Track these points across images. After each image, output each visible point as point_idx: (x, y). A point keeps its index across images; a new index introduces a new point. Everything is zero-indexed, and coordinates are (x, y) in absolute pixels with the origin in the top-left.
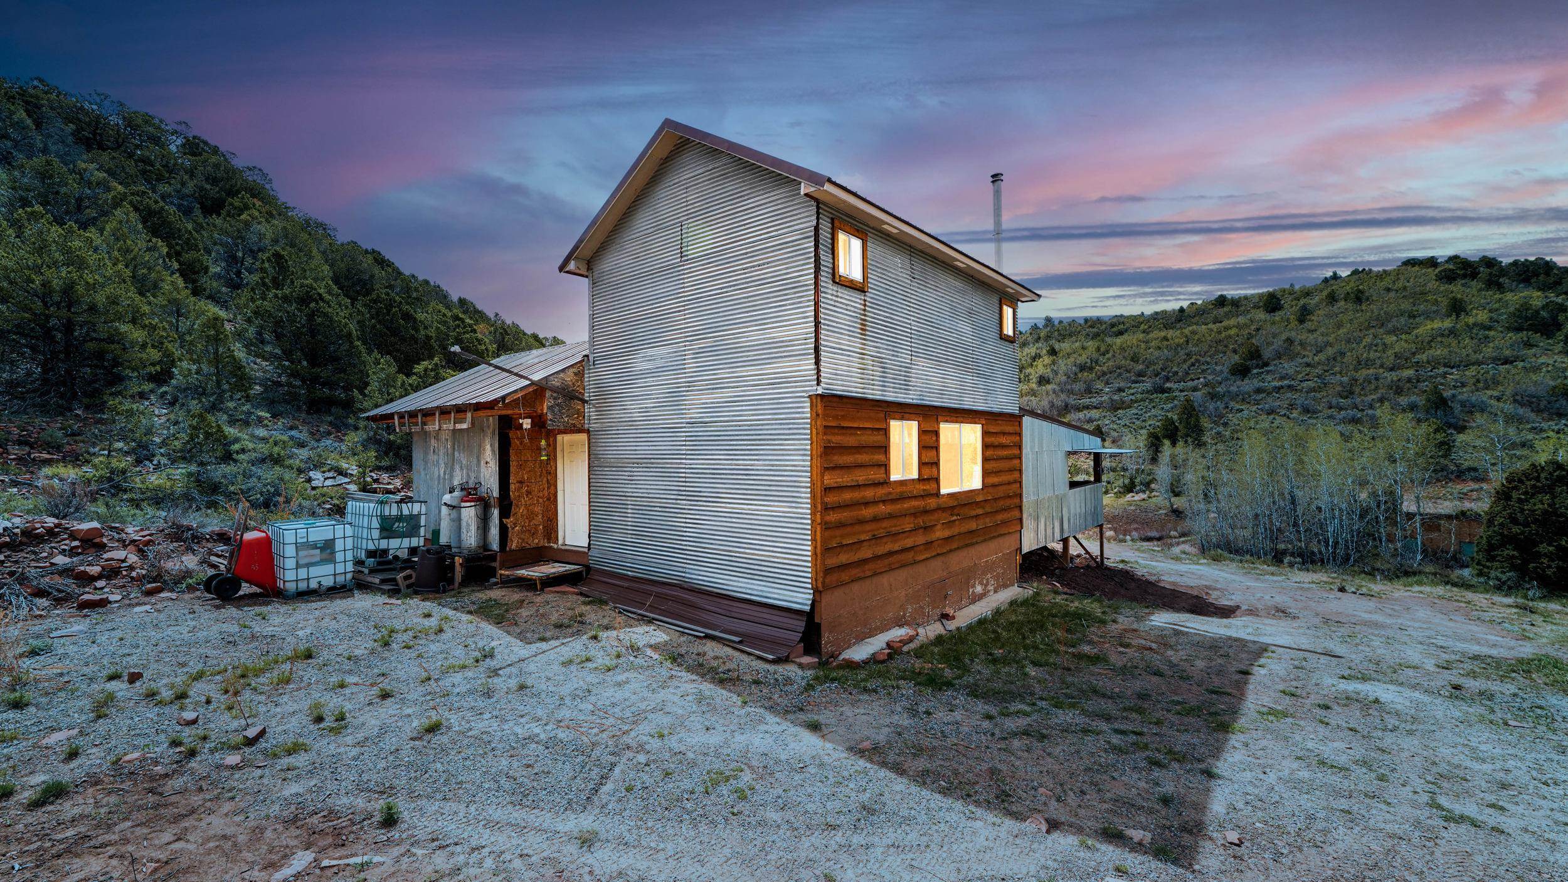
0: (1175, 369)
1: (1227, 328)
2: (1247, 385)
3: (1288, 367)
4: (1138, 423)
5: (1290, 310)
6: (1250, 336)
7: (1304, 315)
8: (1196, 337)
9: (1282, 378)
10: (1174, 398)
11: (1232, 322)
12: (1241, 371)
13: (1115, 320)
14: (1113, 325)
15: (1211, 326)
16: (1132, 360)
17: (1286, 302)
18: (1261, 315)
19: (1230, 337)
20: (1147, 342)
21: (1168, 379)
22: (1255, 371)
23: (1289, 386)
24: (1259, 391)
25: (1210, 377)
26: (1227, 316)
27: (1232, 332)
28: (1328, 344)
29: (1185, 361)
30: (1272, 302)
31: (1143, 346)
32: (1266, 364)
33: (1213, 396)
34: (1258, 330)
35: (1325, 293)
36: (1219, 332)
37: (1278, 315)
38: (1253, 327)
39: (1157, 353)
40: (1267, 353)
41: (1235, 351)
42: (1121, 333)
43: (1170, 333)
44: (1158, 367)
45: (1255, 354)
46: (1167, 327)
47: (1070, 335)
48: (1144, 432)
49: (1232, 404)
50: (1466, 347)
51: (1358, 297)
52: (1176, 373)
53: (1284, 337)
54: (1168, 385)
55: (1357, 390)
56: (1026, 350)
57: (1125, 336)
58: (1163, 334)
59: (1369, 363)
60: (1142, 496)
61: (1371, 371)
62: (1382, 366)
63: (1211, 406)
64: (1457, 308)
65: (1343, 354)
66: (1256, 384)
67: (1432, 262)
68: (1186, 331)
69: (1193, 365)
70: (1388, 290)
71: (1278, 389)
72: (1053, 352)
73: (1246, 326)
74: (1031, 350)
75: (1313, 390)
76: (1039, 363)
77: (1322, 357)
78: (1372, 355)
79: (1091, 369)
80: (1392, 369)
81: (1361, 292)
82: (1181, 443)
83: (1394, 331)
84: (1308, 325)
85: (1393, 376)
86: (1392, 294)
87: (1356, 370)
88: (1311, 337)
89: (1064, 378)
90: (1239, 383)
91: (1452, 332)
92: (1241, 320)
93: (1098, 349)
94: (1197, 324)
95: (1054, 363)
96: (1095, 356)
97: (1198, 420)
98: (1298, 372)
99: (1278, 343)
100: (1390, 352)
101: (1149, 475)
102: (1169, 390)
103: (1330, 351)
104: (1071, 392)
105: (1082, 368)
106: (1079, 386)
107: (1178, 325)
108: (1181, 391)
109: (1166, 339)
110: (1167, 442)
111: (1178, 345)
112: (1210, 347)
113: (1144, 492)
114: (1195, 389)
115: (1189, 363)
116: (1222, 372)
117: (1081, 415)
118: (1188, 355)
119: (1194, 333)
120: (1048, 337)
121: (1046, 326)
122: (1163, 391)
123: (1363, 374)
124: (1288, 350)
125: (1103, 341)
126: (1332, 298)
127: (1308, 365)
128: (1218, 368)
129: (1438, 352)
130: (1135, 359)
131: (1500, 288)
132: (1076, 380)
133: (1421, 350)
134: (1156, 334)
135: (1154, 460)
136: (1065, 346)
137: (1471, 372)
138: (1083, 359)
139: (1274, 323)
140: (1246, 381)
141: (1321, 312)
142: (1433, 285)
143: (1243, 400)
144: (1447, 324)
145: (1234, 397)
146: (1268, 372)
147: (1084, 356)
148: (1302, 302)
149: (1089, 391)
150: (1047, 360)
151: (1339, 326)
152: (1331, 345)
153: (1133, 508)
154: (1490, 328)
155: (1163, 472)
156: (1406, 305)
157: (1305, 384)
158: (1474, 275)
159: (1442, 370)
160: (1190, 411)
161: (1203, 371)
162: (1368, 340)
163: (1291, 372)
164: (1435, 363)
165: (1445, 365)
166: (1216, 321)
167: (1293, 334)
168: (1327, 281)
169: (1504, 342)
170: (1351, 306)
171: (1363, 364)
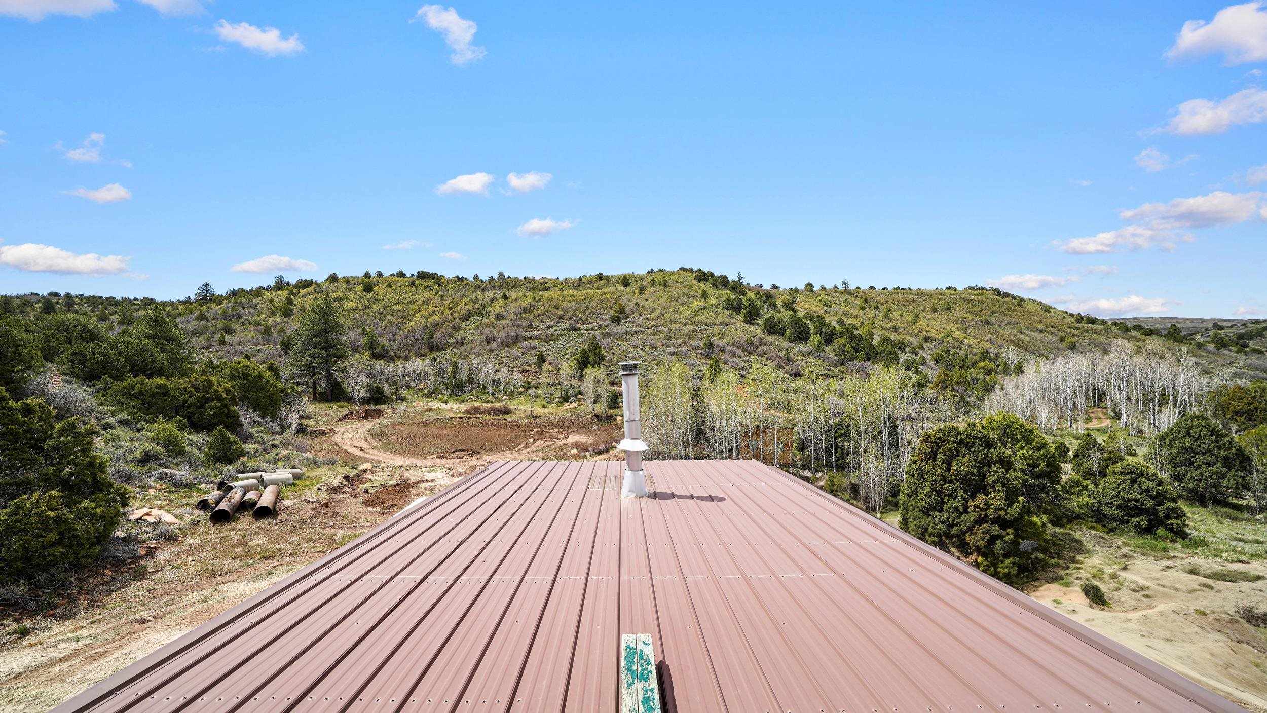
0: (580, 316)
1: (605, 293)
2: (621, 329)
3: (639, 320)
4: (563, 350)
5: (634, 287)
6: (617, 300)
7: (642, 290)
8: (590, 297)
9: (637, 326)
10: (582, 335)
11: (607, 290)
12: (617, 320)
13: (543, 280)
14: (542, 284)
15: (596, 291)
16: (555, 307)
17: (631, 281)
18: (621, 288)
19: (607, 299)
20: (562, 297)
21: (577, 322)
22: (623, 321)
23: (642, 331)
24: (627, 333)
25: (601, 323)
26: (604, 286)
27: (608, 296)
28: (655, 308)
29: (585, 311)
30: (625, 281)
31: (561, 299)
32: (627, 317)
33: (605, 335)
34: (621, 296)
35: (649, 280)
36: (602, 295)
37: (629, 289)
38: (618, 294)
39: (569, 305)
40: (628, 310)
41: (611, 308)
42: (546, 289)
43: (576, 293)
44: (571, 314)
45: (621, 310)
46: (573, 288)
47: (516, 287)
48: (572, 359)
49: (615, 340)
50: (709, 317)
51: (664, 284)
52: (581, 318)
53: (634, 302)
54: (578, 326)
55: (674, 336)
56: (487, 294)
57: (550, 292)
58: (572, 292)
59: (675, 321)
60: (575, 405)
61: (677, 326)
62: (680, 323)
63: (605, 341)
64: (705, 295)
65: (663, 314)
66: (625, 329)
67: (691, 270)
68: (584, 292)
69: (590, 314)
70: (676, 282)
71: (636, 333)
72: (505, 297)
73: (615, 293)
74: (490, 294)
75: (653, 334)
76: (496, 304)
77: (653, 315)
78: (676, 316)
79: (530, 311)
80: (685, 325)
81: (665, 281)
82: (594, 366)
83: (682, 304)
84: (645, 296)
85: (686, 329)
86: (678, 284)
87: (670, 324)
88: (647, 304)
89: (514, 317)
90: (617, 327)
91: (705, 308)
92: (612, 289)
93: (534, 298)
94: (589, 288)
95: (506, 305)
96: (533, 302)
97: (599, 350)
98: (645, 323)
99: (632, 305)
100: (683, 316)
101: (578, 389)
102: (579, 329)
103: (657, 312)
104: (519, 327)
105: (525, 310)
106: (524, 323)
107: (579, 288)
108: (586, 330)
111: (580, 301)
112: (598, 304)
113: (575, 402)
114: (593, 330)
115: (587, 313)
116: (606, 320)
117: (527, 344)
118: (586, 307)
119: (588, 294)
120: (501, 287)
121: (499, 279)
122: (576, 329)
123: (675, 326)
124: (637, 309)
125: (537, 293)
126: (653, 283)
127: (648, 319)
128: (604, 317)
129: (700, 317)
130: (557, 307)
131: (717, 287)
132: (521, 318)
133: (695, 316)
134: (566, 292)
135: (581, 378)
136: (513, 294)
137: (716, 329)
138: (525, 304)
139: (628, 293)
140: (620, 327)
141: (649, 290)
142: (694, 282)
143: (620, 338)
144: (702, 303)
145: (615, 336)
147: (526, 302)
148: (639, 282)
149: (530, 326)
150: (502, 302)
151: (658, 299)
152: (657, 309)
153: (570, 414)
154: (718, 308)
155: (587, 387)
156: (685, 291)
157: (649, 331)
158: (707, 280)
159: (704, 327)
160: (593, 343)
161: (596, 318)
162: (672, 308)
163: (641, 322)
164: (701, 323)
165: (706, 325)
166: (599, 288)
167: (638, 301)
168: (649, 272)
169: (724, 315)
170: (662, 288)
171: (673, 321)
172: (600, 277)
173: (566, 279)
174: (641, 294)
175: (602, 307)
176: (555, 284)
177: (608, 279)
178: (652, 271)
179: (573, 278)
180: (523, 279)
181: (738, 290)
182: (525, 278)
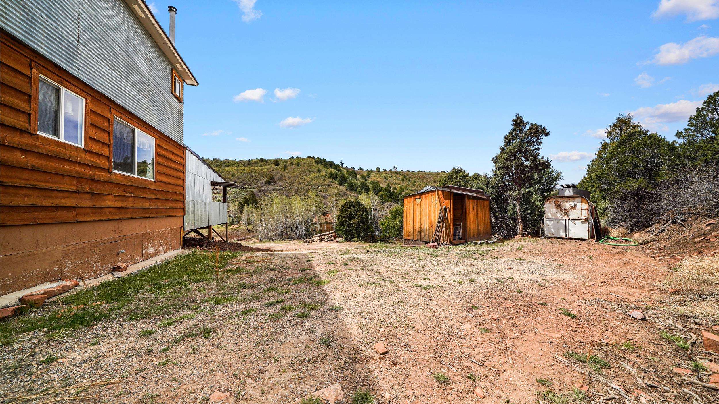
0: (247, 181)
1: (264, 169)
2: (270, 188)
3: (281, 183)
4: (234, 199)
5: (281, 166)
6: (271, 172)
7: (285, 168)
8: (254, 171)
9: (280, 186)
10: (247, 191)
11: (265, 167)
12: (268, 183)
13: (225, 161)
14: (225, 163)
15: (259, 167)
16: (232, 176)
17: (280, 163)
18: (273, 166)
19: (265, 172)
20: (237, 170)
21: (245, 184)
22: (272, 184)
23: (282, 189)
24: (274, 190)
25: (259, 185)
26: (264, 165)
27: (265, 170)
28: (291, 177)
29: (251, 178)
30: (277, 162)
31: (236, 172)
32: (275, 182)
33: (260, 191)
34: (273, 171)
35: (290, 162)
36: (262, 170)
37: (278, 167)
38: (272, 170)
39: (241, 175)
40: (276, 178)
41: (266, 177)
42: (228, 166)
43: (246, 168)
44: (242, 180)
45: (272, 178)
46: (244, 166)
48: (237, 203)
49: (266, 194)
50: (321, 181)
51: (298, 165)
52: (248, 182)
53: (280, 173)
54: (245, 186)
55: (299, 191)
57: (230, 167)
58: (243, 168)
59: (301, 183)
60: (237, 226)
61: (302, 186)
62: (304, 185)
63: (260, 194)
64: (319, 171)
65: (295, 180)
66: (273, 187)
67: (314, 158)
68: (251, 168)
70: (305, 164)
71: (279, 189)
73: (270, 169)
75: (288, 190)
77: (290, 181)
78: (302, 181)
80: (306, 186)
81: (299, 163)
82: (250, 206)
83: (306, 175)
84: (286, 171)
85: (306, 188)
86: (306, 165)
87: (298, 185)
88: (287, 175)
90: (268, 187)
91: (318, 177)
92: (268, 166)
94: (254, 166)
97: (255, 198)
98: (284, 185)
99: (278, 175)
100: (306, 181)
101: (239, 218)
102: (245, 188)
103: (292, 179)
107: (248, 166)
108: (250, 189)
109: (244, 170)
110: (246, 205)
111: (248, 173)
112: (259, 174)
113: (237, 224)
114: (254, 188)
115: (252, 179)
116: (262, 183)
118: (252, 176)
119: (253, 169)
122: (243, 188)
123: (300, 186)
124: (281, 178)
125: (221, 168)
126: (292, 164)
127: (287, 183)
129: (316, 182)
130: (233, 176)
131: (327, 167)
133: (312, 181)
134: (240, 168)
135: (241, 212)
137: (323, 187)
139: (277, 169)
140: (270, 187)
141: (289, 167)
142: (314, 164)
143: (269, 192)
144: (317, 175)
145: (266, 191)
146: (276, 184)
148: (285, 164)
151: (294, 172)
152: (292, 178)
153: (233, 231)
154: (325, 177)
155: (244, 217)
156: (309, 168)
157: (286, 188)
158: (322, 163)
159: (317, 187)
160: (253, 195)
161: (257, 182)
162: (301, 177)
163: (282, 184)
164: (315, 185)
165: (318, 186)
166: (260, 166)
167: (282, 173)
168: (290, 158)
169: (328, 181)
170: (297, 167)
171: (300, 183)
172: (262, 160)
173: (241, 160)
174: (285, 170)
175: (261, 176)
176: (234, 163)
177: (266, 161)
178: (293, 158)
179: (245, 160)
180: (212, 159)
181: (337, 169)
182: (214, 159)
